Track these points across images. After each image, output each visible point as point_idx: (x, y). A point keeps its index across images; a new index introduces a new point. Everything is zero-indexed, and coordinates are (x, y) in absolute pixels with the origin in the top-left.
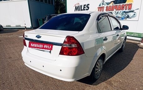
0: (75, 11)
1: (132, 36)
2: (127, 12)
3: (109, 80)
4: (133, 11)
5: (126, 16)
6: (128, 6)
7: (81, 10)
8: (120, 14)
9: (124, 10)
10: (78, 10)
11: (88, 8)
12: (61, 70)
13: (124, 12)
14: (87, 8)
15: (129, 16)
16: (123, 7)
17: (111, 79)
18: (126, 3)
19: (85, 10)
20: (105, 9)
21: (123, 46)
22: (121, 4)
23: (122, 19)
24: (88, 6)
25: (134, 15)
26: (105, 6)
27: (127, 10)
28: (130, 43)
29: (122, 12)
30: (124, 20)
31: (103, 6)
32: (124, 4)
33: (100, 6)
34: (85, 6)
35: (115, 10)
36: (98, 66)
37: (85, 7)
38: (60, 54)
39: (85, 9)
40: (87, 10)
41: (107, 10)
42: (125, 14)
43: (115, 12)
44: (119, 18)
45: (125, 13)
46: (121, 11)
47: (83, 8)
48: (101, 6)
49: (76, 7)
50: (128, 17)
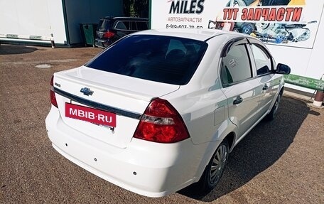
0: (170, 12)
1: (297, 85)
2: (290, 27)
3: (240, 190)
4: (302, 26)
5: (287, 35)
6: (292, 13)
7: (186, 12)
8: (274, 29)
9: (283, 22)
10: (178, 12)
11: (202, 8)
12: (135, 173)
13: (283, 25)
14: (199, 9)
15: (293, 37)
16: (282, 15)
17: (243, 187)
18: (288, 6)
19: (193, 12)
20: (240, 14)
21: (274, 107)
22: (278, 7)
23: (277, 41)
24: (201, 3)
25: (305, 34)
26: (241, 9)
27: (290, 23)
28: (290, 100)
29: (277, 26)
30: (281, 44)
31: (237, 6)
32: (285, 7)
33: (229, 6)
34: (194, 4)
35: (262, 19)
36: (217, 159)
37: (194, 7)
38: (134, 136)
39: (193, 9)
40: (198, 12)
41: (243, 17)
42: (284, 30)
43: (263, 24)
44: (270, 38)
45: (286, 27)
46: (276, 22)
47: (188, 8)
48: (231, 7)
49: (173, 3)
50: (291, 38)
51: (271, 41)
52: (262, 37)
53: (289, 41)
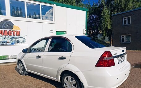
2: (17, 38)
4: (22, 37)
5: (16, 41)
6: (16, 33)
8: (9, 39)
9: (13, 36)
15: (19, 42)
16: (11, 33)
18: (13, 30)
22: (8, 30)
23: (12, 44)
25: (24, 40)
27: (16, 36)
30: (15, 45)
32: (11, 30)
43: (1, 37)
44: (8, 43)
45: (15, 38)
46: (9, 36)
51: (9, 44)
52: (3, 42)
53: (18, 43)
